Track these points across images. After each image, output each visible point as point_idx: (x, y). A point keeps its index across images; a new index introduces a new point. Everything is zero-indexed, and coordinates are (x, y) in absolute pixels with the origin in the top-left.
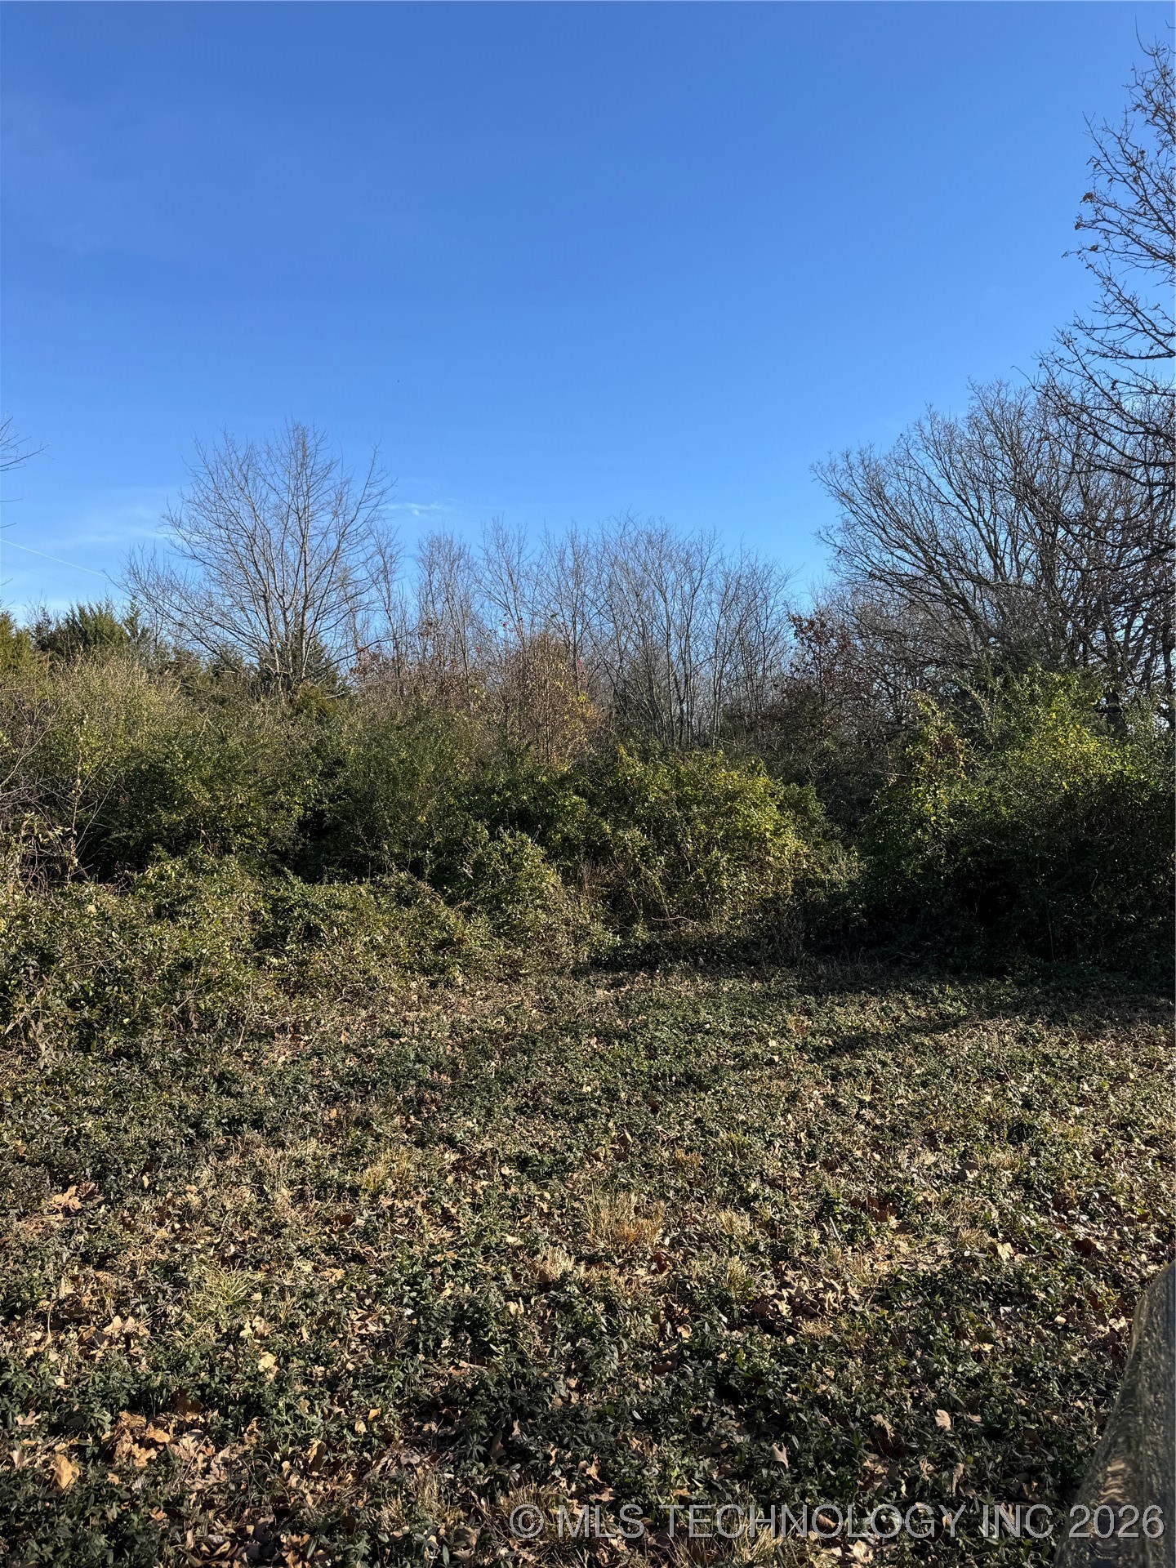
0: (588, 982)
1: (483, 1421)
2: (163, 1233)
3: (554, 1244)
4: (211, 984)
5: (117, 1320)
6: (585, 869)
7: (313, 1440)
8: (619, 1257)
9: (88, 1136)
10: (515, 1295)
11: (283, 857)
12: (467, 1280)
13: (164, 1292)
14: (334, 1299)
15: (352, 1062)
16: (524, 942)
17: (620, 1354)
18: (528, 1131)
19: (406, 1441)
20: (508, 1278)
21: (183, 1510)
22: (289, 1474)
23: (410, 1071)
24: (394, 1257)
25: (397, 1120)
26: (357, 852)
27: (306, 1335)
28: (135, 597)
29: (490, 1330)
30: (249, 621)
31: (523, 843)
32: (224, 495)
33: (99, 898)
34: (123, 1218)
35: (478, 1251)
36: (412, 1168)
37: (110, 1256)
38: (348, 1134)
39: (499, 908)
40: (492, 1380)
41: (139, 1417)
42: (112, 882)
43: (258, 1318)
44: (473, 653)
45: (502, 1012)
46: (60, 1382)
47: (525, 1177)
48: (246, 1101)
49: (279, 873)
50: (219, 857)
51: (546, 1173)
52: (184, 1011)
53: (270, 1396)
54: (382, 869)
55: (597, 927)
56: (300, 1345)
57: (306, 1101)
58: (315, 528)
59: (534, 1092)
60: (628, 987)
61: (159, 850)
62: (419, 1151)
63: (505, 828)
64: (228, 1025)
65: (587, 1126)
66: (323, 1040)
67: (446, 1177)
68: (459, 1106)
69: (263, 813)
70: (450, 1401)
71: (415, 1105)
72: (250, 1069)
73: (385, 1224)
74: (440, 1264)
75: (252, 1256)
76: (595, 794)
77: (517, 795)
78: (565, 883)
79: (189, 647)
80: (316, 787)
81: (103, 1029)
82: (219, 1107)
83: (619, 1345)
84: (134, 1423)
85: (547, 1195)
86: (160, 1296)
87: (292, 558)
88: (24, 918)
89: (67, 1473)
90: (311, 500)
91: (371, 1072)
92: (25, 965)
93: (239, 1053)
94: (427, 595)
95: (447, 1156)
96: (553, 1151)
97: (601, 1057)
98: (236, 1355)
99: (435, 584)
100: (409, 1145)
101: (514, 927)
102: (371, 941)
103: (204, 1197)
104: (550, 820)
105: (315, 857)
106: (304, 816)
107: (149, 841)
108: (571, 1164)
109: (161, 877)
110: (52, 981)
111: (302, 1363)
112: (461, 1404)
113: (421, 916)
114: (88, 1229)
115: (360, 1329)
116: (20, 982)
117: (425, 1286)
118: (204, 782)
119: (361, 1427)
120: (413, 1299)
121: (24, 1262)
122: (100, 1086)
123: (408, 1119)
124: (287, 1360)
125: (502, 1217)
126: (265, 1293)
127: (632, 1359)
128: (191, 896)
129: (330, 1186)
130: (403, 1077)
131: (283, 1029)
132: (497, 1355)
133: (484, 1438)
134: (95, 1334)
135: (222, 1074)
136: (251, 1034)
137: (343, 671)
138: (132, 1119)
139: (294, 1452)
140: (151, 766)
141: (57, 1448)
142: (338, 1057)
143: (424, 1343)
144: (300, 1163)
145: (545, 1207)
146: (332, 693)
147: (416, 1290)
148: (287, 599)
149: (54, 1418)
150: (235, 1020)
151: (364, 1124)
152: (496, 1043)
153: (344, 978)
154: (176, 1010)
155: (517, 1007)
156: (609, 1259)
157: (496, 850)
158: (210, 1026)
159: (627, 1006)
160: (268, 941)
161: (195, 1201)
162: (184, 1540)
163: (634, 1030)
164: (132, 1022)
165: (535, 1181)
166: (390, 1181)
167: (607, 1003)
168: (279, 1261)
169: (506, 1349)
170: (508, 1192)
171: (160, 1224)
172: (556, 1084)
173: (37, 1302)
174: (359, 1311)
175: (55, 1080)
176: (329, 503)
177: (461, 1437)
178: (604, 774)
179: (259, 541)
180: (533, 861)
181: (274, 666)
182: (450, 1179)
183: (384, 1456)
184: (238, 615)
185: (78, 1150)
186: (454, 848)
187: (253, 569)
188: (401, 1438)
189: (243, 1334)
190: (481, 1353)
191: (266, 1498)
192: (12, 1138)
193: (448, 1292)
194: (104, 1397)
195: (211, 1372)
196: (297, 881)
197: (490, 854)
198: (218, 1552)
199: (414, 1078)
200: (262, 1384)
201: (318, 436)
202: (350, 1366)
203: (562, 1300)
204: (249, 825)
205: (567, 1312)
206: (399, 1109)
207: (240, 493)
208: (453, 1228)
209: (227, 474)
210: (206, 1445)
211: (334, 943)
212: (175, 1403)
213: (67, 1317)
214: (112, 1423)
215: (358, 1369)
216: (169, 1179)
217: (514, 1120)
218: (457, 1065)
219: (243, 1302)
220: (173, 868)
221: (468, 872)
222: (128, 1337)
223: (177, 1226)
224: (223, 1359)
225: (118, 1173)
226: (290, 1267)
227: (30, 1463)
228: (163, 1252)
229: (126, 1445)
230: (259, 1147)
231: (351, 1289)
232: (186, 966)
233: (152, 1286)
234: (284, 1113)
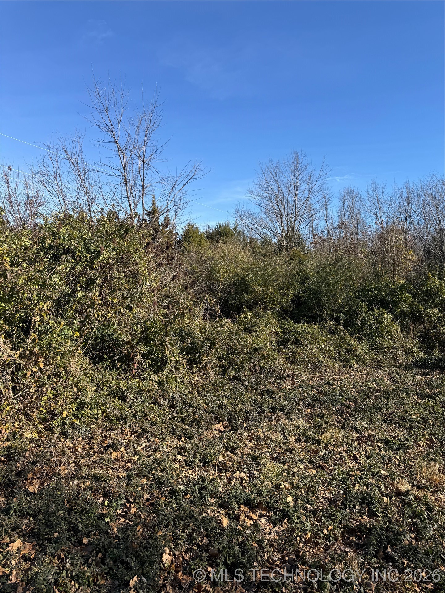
0: (412, 372)
1: (375, 542)
2: (251, 444)
3: (402, 478)
4: (264, 357)
5: (238, 472)
6: (411, 325)
7: (308, 532)
8: (431, 488)
9: (225, 406)
10: (386, 494)
11: (286, 312)
12: (365, 484)
13: (253, 466)
14: (313, 481)
15: (315, 392)
16: (383, 353)
17: (433, 529)
18: (388, 430)
19: (343, 541)
20: (383, 487)
21: (263, 545)
22: (300, 542)
23: (338, 399)
24: (335, 470)
25: (334, 417)
26: (313, 312)
27: (303, 492)
28: (237, 220)
29: (376, 506)
30: (274, 226)
31: (383, 313)
32: (268, 181)
33: (227, 324)
34: (238, 437)
35: (369, 474)
36: (341, 437)
37: (235, 449)
38: (315, 419)
39: (372, 338)
40: (378, 526)
41: (247, 508)
42: (231, 318)
43: (286, 482)
44: (360, 235)
45: (374, 380)
46: (221, 490)
47: (387, 448)
48: (277, 401)
49: (284, 318)
50: (265, 311)
51: (397, 448)
52: (254, 366)
53: (292, 512)
54: (323, 319)
55: (417, 349)
56: (301, 495)
57: (299, 404)
58: (300, 190)
59: (390, 414)
60: (431, 376)
61: (245, 308)
62: (343, 430)
63: (375, 306)
64: (269, 372)
65: (414, 432)
66: (303, 383)
67: (354, 442)
68: (358, 416)
69: (279, 296)
70: (360, 531)
71: (340, 413)
72: (278, 389)
73: (331, 456)
74: (353, 476)
75: (283, 459)
76: (416, 293)
77: (380, 293)
78: (402, 330)
79: (254, 237)
80: (298, 287)
81: (229, 369)
82: (268, 402)
83: (433, 525)
84: (246, 510)
85: (398, 457)
86: (252, 467)
87: (291, 202)
88: (205, 329)
89: (225, 522)
90: (299, 179)
91: (322, 397)
92: (206, 345)
93: (273, 383)
94: (342, 212)
95: (354, 434)
96: (400, 440)
97: (420, 404)
98: (279, 493)
99: (346, 207)
100: (339, 428)
101: (378, 347)
102: (319, 347)
103: (264, 434)
104: (395, 304)
105: (298, 313)
106: (293, 298)
107: (241, 305)
108: (408, 446)
109: (246, 318)
110: (214, 351)
111: (303, 502)
112: (365, 533)
113: (339, 339)
114: (227, 438)
115: (323, 494)
116: (204, 351)
117: (348, 483)
118: (259, 285)
119: (325, 532)
120: (343, 487)
121: (208, 446)
122: (229, 389)
123: (337, 417)
124: (297, 500)
125: (378, 462)
126: (288, 473)
127: (439, 532)
128: (256, 325)
129: (309, 438)
130: (335, 401)
131: (288, 376)
132: (379, 517)
133: (375, 549)
134: (231, 475)
135: (268, 390)
136: (277, 376)
137: (308, 243)
138: (239, 402)
139: (301, 534)
140: (242, 279)
141: (221, 512)
142: (309, 389)
143: (349, 505)
144: (298, 427)
145: (397, 461)
146: (303, 252)
147: (344, 484)
148: (289, 217)
149: (220, 502)
150: (272, 371)
151: (321, 416)
152: (372, 393)
153: (310, 360)
154: (252, 365)
155: (381, 379)
156: (427, 488)
157: (371, 315)
158: (264, 372)
159: (431, 384)
160: (282, 343)
161: (262, 435)
162: (264, 556)
163: (435, 395)
164: (238, 368)
165: (392, 451)
166: (332, 440)
167: (421, 382)
168: (292, 462)
169: (383, 515)
170: (381, 453)
171: (251, 441)
172: (401, 413)
173: (212, 461)
174: (323, 487)
175: (215, 384)
176: (306, 180)
177: (365, 546)
178: (420, 285)
179: (280, 197)
180: (387, 320)
181: (283, 242)
182: (356, 443)
183: (335, 545)
184: (271, 224)
185: (222, 410)
186: (353, 313)
187: (277, 207)
188: (341, 540)
189: (281, 487)
190: (372, 515)
191: (292, 549)
192: (202, 402)
193: (357, 488)
194: (236, 498)
195: (271, 498)
196: (291, 322)
197: (368, 316)
198: (275, 563)
199: (340, 402)
200: (289, 507)
201: (303, 155)
202: (321, 508)
203: (407, 501)
204: (274, 300)
205: (409, 506)
206: (334, 413)
207: (274, 179)
208: (358, 463)
209: (269, 173)
210: (270, 523)
211: (305, 346)
212: (259, 506)
213: (221, 468)
214: (238, 508)
215: (323, 509)
216: (252, 425)
217: (382, 425)
218: (357, 399)
219: (280, 475)
220: (249, 314)
221: (359, 323)
222: (242, 479)
223: (256, 443)
224: (274, 494)
225: (236, 420)
226: (296, 466)
227: (213, 515)
228: (252, 451)
229: (243, 517)
230: (283, 419)
231: (319, 478)
232: (256, 350)
233: (249, 463)
234: (291, 408)
